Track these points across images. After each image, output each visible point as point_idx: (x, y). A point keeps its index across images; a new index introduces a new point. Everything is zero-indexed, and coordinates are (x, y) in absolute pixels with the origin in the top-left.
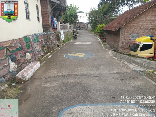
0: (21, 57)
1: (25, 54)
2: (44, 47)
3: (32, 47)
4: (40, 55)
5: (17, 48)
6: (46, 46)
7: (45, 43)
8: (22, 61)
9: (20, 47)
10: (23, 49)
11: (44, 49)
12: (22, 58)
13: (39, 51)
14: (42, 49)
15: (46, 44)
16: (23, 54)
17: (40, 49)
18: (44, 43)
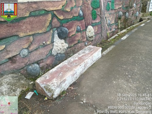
0: (78, 31)
1: (86, 27)
2: (120, 19)
3: (101, 17)
4: (109, 32)
5: (75, 15)
6: (123, 17)
7: (123, 13)
8: (77, 39)
9: (79, 15)
10: (84, 18)
11: (119, 22)
12: (79, 33)
13: (110, 25)
14: (116, 22)
15: (123, 15)
16: (83, 27)
17: (113, 22)
18: (121, 13)
